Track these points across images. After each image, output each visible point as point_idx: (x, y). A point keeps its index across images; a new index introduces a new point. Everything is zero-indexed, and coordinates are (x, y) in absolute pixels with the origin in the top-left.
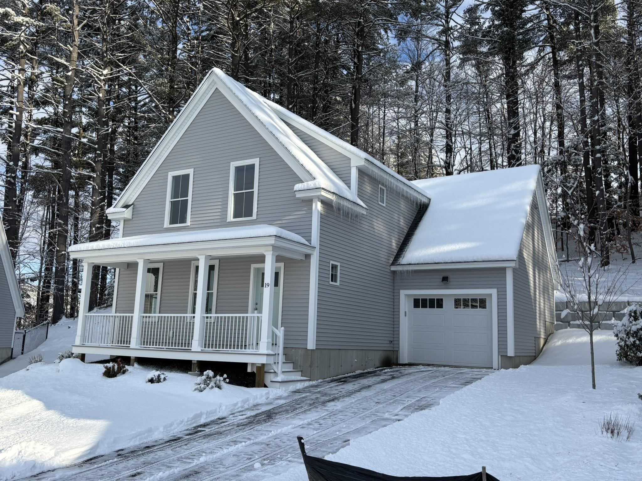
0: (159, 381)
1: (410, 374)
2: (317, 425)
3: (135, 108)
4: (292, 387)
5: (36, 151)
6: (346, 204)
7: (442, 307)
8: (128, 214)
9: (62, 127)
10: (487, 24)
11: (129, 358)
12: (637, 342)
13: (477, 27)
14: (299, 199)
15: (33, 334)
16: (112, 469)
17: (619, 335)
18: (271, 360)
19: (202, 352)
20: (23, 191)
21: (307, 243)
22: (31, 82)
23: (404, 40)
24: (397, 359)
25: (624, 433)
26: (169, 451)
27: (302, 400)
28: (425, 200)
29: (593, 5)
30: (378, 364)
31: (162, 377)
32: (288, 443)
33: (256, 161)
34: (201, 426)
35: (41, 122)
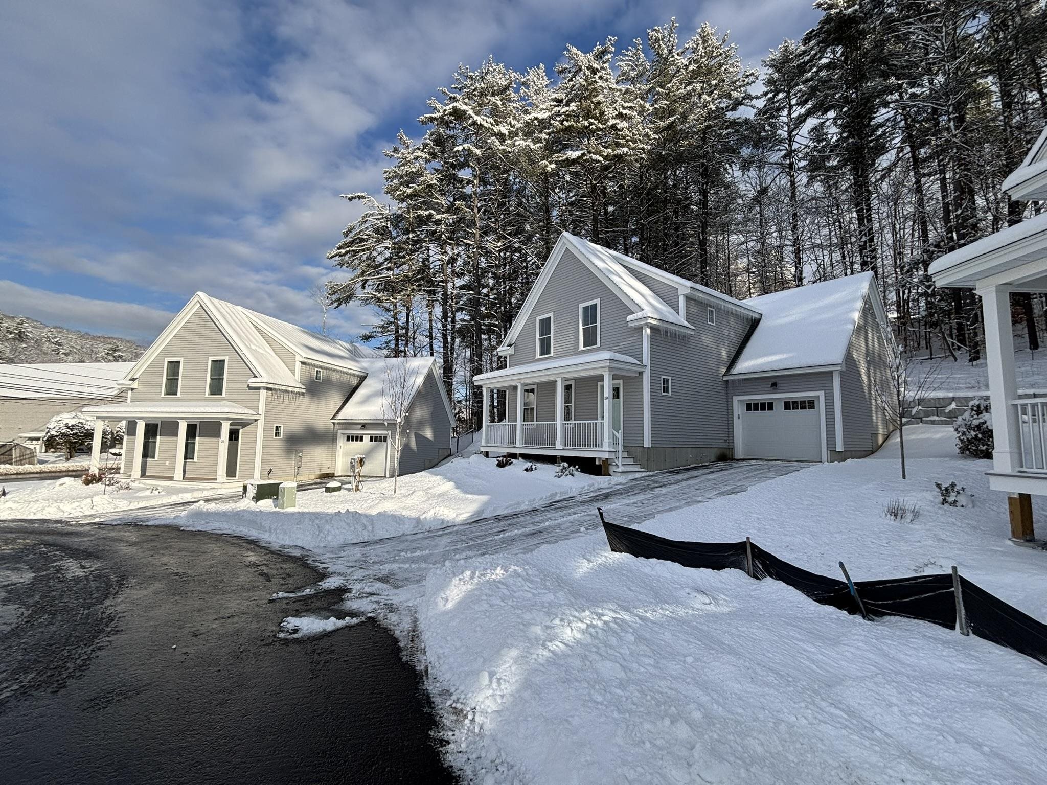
0: (532, 470)
1: (739, 467)
2: (640, 504)
3: (526, 267)
4: (631, 476)
5: (460, 309)
6: (672, 327)
7: (772, 409)
8: (511, 351)
9: (472, 290)
10: (835, 138)
11: (515, 454)
12: (980, 436)
13: (824, 143)
14: (631, 327)
15: (464, 439)
16: (488, 527)
17: (959, 429)
18: (613, 456)
19: (563, 449)
20: (453, 339)
21: (638, 363)
22: (452, 261)
23: (749, 170)
24: (732, 455)
25: (910, 516)
26: (528, 518)
27: (636, 486)
28: (757, 316)
29: (951, 97)
30: (713, 459)
31: (534, 467)
32: (613, 515)
33: (597, 301)
34: (555, 502)
35: (462, 288)
